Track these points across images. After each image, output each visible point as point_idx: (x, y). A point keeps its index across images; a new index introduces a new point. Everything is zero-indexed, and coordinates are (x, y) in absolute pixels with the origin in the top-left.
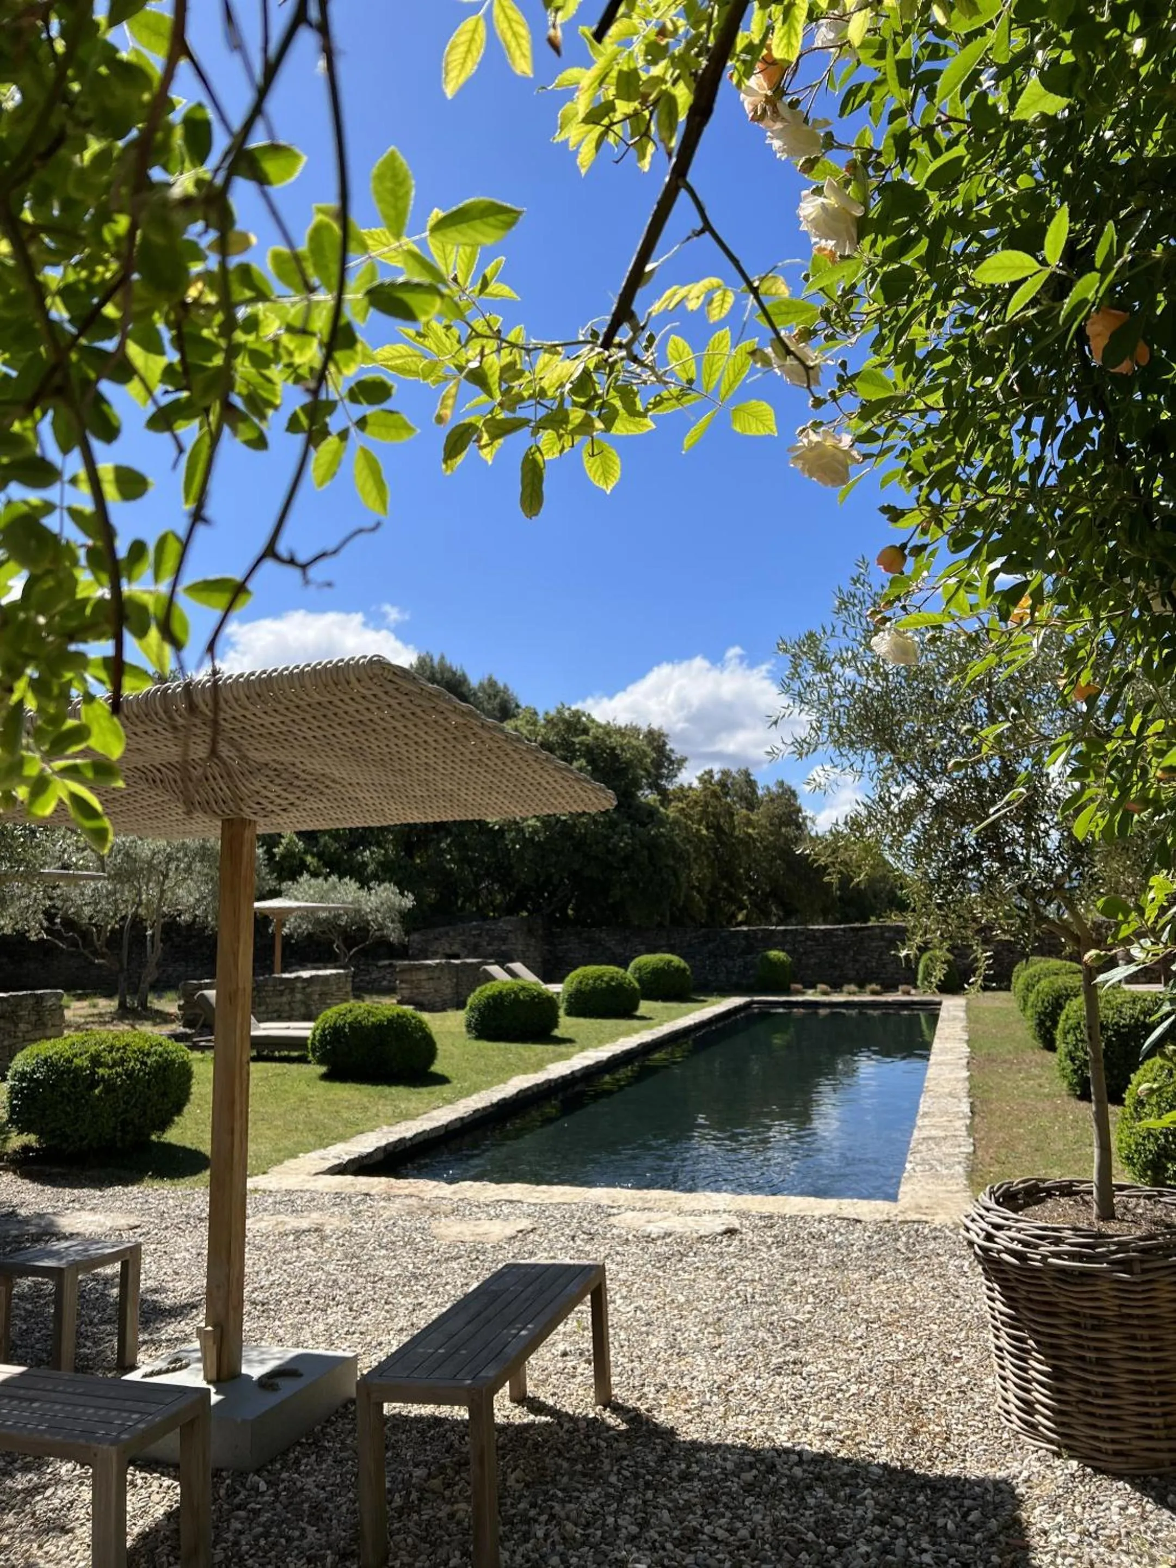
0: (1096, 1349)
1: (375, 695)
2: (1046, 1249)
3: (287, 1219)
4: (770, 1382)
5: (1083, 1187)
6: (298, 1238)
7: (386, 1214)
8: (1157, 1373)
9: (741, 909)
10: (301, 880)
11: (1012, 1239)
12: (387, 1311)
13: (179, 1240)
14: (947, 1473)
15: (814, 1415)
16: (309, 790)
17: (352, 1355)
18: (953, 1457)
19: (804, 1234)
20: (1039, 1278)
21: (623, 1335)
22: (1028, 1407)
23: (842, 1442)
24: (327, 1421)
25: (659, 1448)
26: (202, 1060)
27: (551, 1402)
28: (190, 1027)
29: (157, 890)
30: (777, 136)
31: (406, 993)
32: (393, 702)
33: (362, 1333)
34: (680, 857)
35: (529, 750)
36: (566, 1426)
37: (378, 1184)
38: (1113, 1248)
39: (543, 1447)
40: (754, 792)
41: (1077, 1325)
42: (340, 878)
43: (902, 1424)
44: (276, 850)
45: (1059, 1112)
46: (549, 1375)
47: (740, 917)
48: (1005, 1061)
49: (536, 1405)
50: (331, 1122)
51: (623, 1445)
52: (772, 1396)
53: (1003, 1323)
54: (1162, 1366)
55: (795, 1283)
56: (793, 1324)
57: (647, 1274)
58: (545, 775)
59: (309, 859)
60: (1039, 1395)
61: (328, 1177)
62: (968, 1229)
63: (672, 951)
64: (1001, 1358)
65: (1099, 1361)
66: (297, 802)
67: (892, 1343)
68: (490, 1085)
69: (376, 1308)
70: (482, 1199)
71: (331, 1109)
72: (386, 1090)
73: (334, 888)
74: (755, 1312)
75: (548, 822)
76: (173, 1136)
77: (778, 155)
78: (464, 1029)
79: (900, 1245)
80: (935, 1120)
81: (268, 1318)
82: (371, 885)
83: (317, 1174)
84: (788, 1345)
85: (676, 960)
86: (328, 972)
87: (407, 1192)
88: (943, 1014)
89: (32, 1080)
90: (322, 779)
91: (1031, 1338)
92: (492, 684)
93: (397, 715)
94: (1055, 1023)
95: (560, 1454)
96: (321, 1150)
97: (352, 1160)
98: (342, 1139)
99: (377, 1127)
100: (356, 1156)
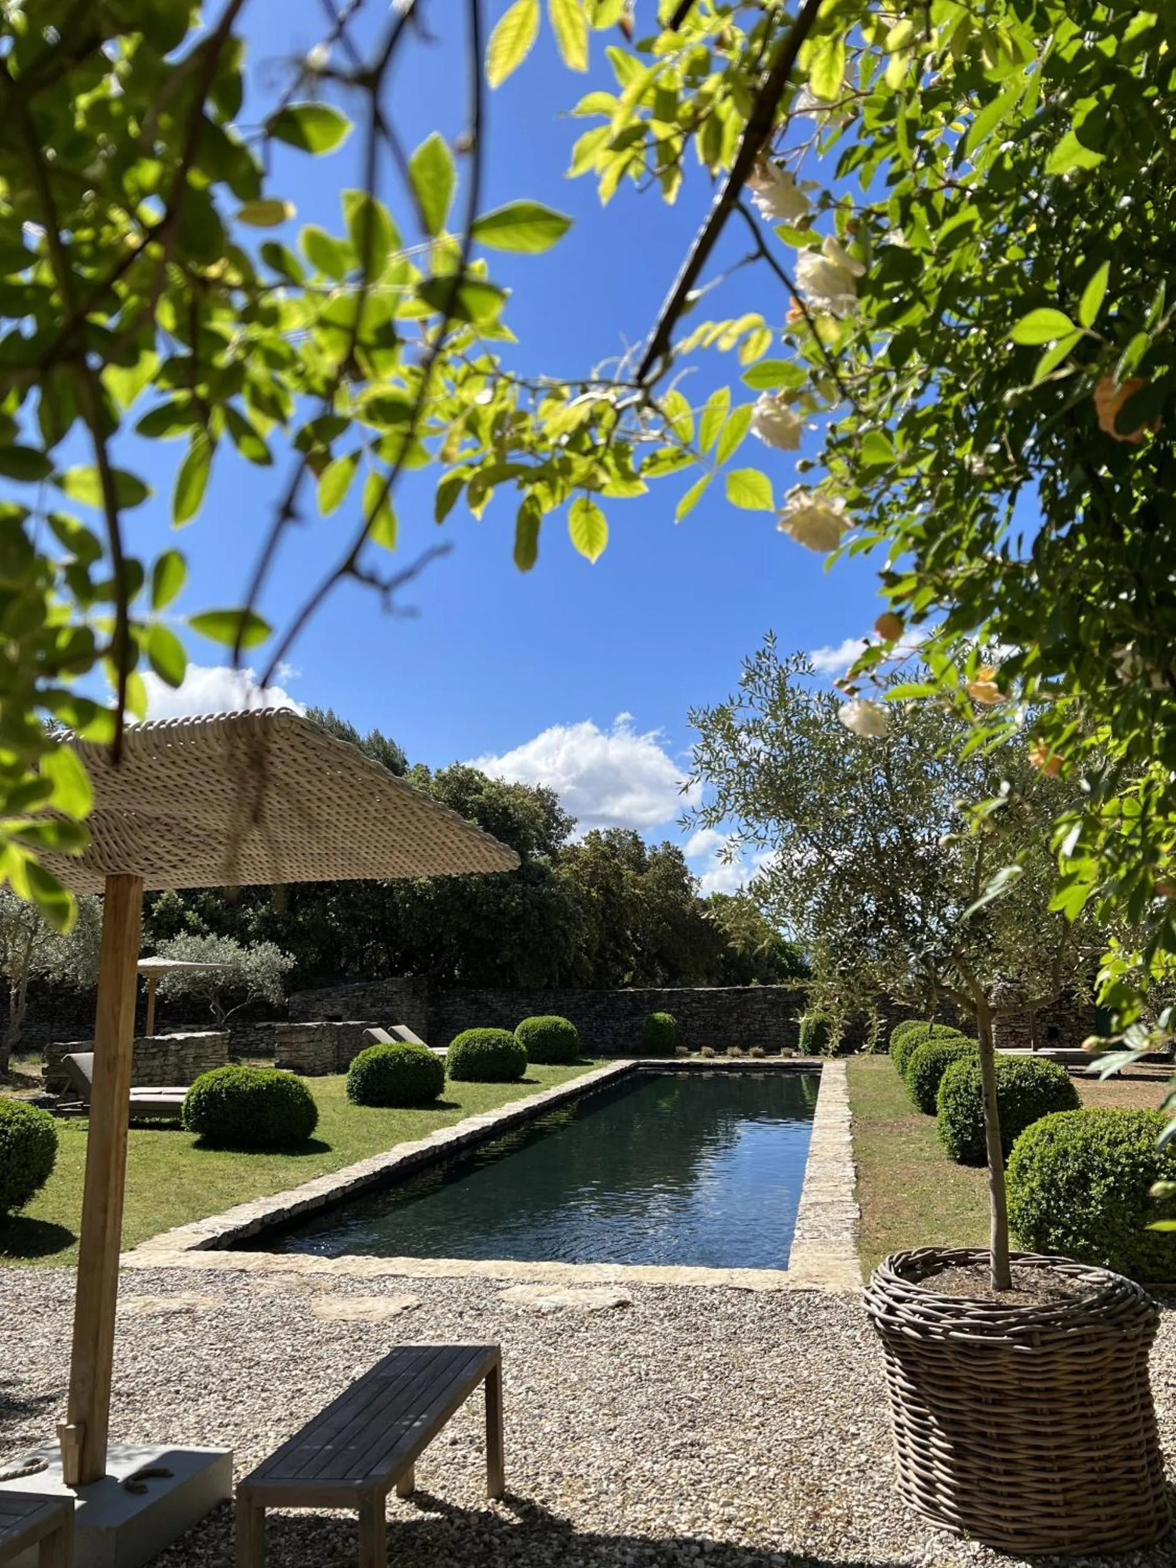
0: (998, 1425)
1: (280, 749)
2: (948, 1321)
3: (156, 1300)
4: (668, 1466)
5: (978, 1256)
6: (167, 1320)
7: (264, 1292)
8: (1057, 1448)
9: (628, 969)
10: (178, 938)
11: (914, 1312)
12: (264, 1400)
13: (37, 1325)
14: (850, 1560)
15: (714, 1501)
16: (202, 847)
17: (227, 1450)
18: (856, 1541)
19: (695, 1305)
20: (940, 1352)
21: (515, 1419)
22: (929, 1486)
23: (744, 1529)
24: (199, 1525)
25: (555, 1542)
26: (66, 1127)
27: (440, 1496)
28: (53, 1092)
29: (24, 947)
30: (764, 195)
31: (285, 1056)
32: (299, 757)
33: (236, 1425)
34: (570, 918)
35: (437, 809)
36: (457, 1522)
37: (254, 1260)
38: (1013, 1320)
39: (432, 1546)
40: (641, 854)
41: (977, 1400)
42: (219, 936)
43: (803, 1508)
44: (153, 906)
45: (941, 1177)
46: (438, 1466)
47: (626, 979)
48: (885, 1125)
49: (425, 1500)
50: (205, 1193)
51: (517, 1541)
52: (670, 1481)
53: (904, 1399)
54: (1063, 1441)
55: (689, 1358)
56: (689, 1403)
57: (538, 1352)
58: (451, 835)
59: (189, 914)
60: (940, 1473)
61: (202, 1253)
62: (868, 1302)
63: (558, 1013)
64: (902, 1436)
65: (1001, 1438)
66: (188, 859)
67: (789, 1421)
68: (373, 1152)
69: (251, 1396)
70: (365, 1275)
71: (204, 1179)
72: (264, 1158)
73: (212, 946)
74: (650, 1390)
75: (438, 882)
76: (32, 1210)
77: (764, 215)
78: (346, 1094)
79: (791, 1315)
80: (822, 1184)
81: (134, 1410)
82: (252, 944)
83: (189, 1249)
84: (685, 1426)
85: (563, 1021)
86: (203, 1034)
87: (286, 1267)
88: (824, 1077)
90: (215, 835)
91: (932, 1414)
92: (379, 739)
93: (301, 770)
94: (935, 1087)
95: (451, 1554)
96: (194, 1224)
97: (227, 1234)
98: (216, 1211)
99: (254, 1198)
100: (231, 1229)
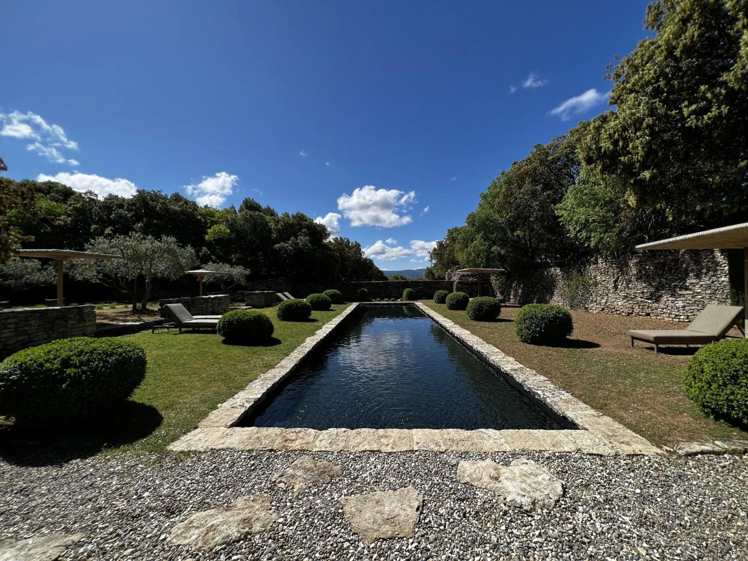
10: (209, 263)
26: (167, 333)
28: (163, 317)
37: (275, 436)
42: (223, 264)
61: (240, 429)
63: (335, 288)
73: (221, 266)
78: (276, 316)
82: (234, 266)
83: (231, 426)
85: (337, 291)
89: (8, 380)
96: (231, 399)
97: (251, 407)
98: (241, 387)
99: (258, 375)
100: (252, 403)
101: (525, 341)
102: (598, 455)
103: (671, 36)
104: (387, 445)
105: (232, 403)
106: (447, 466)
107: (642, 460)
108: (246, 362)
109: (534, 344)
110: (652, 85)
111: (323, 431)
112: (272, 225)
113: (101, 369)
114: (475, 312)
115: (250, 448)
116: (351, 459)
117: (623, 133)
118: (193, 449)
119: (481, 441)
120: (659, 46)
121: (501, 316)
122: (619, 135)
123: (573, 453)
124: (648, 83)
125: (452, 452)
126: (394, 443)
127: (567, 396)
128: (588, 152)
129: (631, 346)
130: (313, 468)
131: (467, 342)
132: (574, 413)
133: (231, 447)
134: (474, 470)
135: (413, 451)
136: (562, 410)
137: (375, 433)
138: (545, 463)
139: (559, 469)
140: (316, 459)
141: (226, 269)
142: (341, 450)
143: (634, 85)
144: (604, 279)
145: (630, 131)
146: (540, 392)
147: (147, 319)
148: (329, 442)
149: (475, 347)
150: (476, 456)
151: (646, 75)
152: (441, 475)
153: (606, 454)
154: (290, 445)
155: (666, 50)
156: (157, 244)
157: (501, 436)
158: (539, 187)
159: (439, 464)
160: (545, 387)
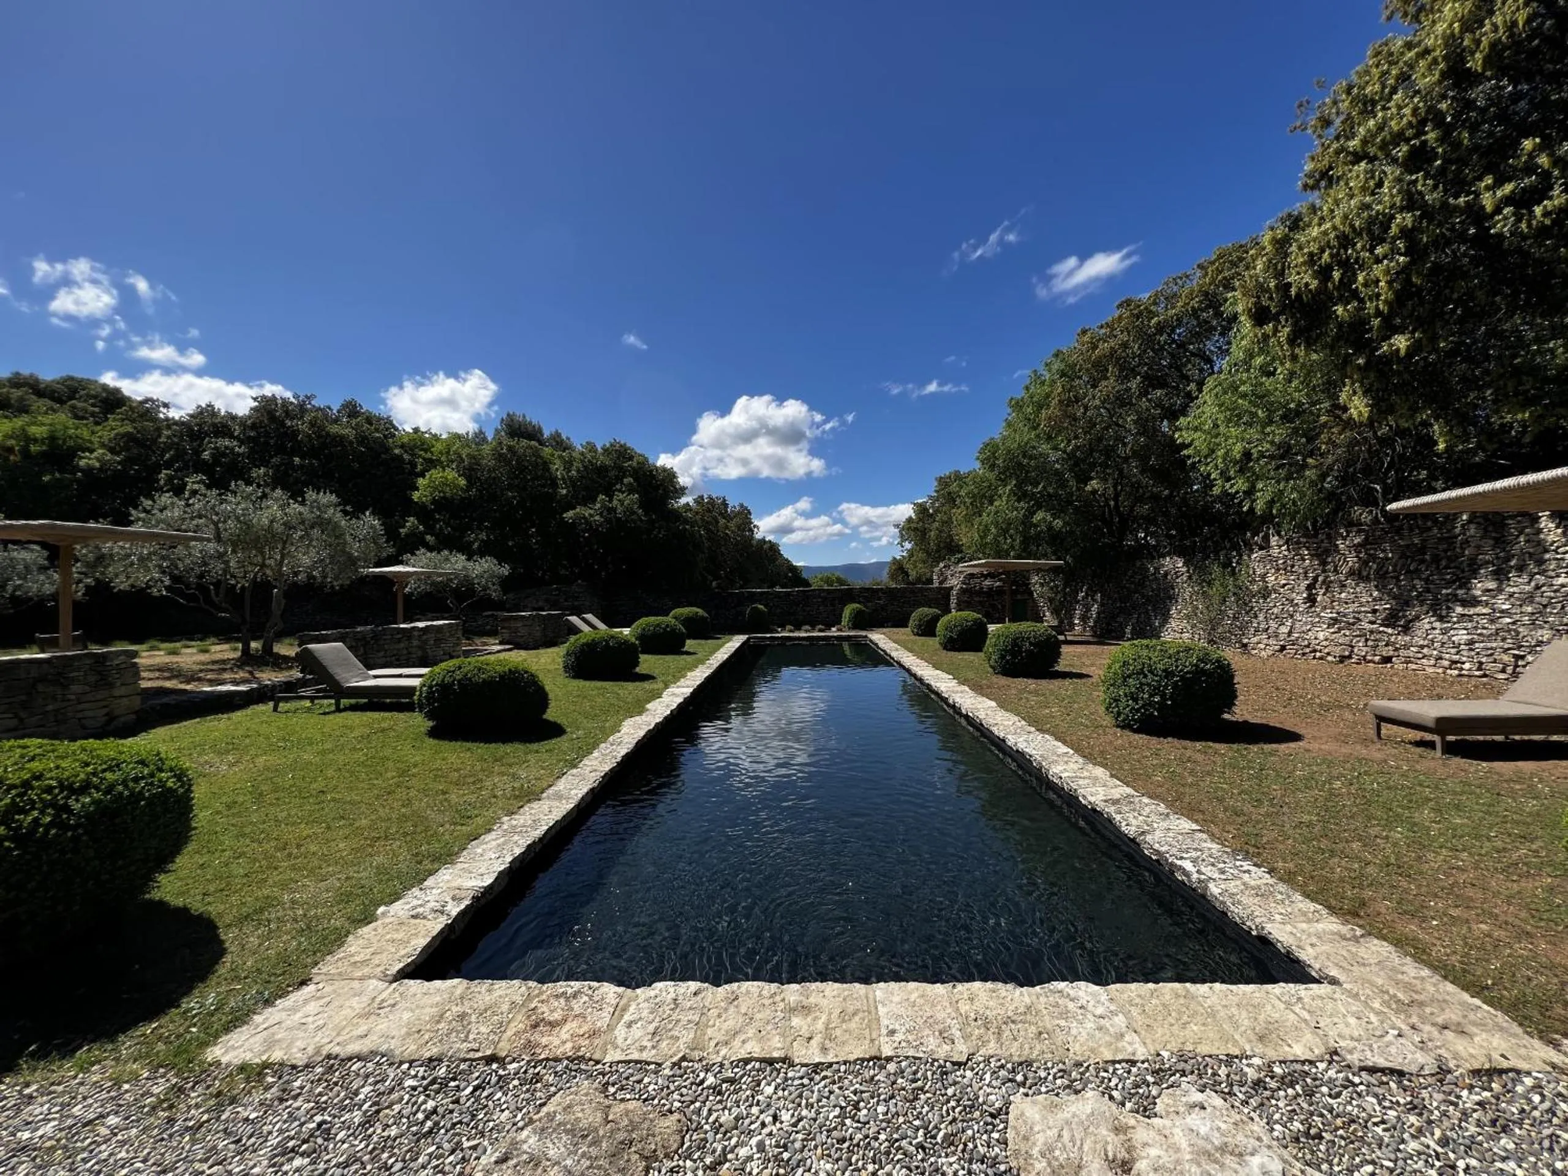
10: (420, 552)
29: (279, 553)
31: (506, 636)
40: (727, 509)
42: (451, 552)
50: (436, 815)
59: (428, 537)
63: (697, 605)
68: (604, 733)
73: (446, 559)
78: (564, 672)
82: (476, 558)
85: (700, 611)
86: (441, 622)
92: (558, 434)
96: (415, 891)
97: (462, 914)
98: (447, 857)
99: (496, 820)
100: (467, 902)
101: (1125, 726)
102: (1392, 1071)
103: (1456, 25)
104: (810, 1038)
105: (416, 902)
106: (977, 1114)
107: (1519, 1089)
108: (474, 783)
109: (1147, 734)
110: (1408, 140)
111: (639, 991)
112: (557, 468)
113: (47, 832)
114: (1003, 657)
115: (434, 1051)
116: (709, 1088)
117: (1342, 251)
118: (277, 1055)
119: (1063, 1023)
120: (1427, 51)
121: (1062, 666)
122: (1331, 256)
123: (1322, 1066)
124: (1399, 138)
125: (987, 1060)
126: (828, 1034)
127: (1258, 876)
128: (1258, 297)
129: (1376, 739)
130: (596, 1130)
131: (992, 728)
132: (1289, 928)
133: (383, 1048)
134: (1055, 1131)
135: (879, 1059)
136: (1258, 920)
137: (778, 998)
138: (1253, 1102)
139: (1297, 1125)
140: (612, 1090)
141: (456, 564)
142: (684, 1058)
143: (1365, 142)
144: (1284, 582)
145: (1359, 245)
146: (1188, 865)
147: (269, 677)
148: (651, 1028)
149: (1011, 740)
150: (1055, 1078)
151: (1391, 119)
152: (963, 1151)
153: (1414, 1069)
154: (544, 1041)
155: (1445, 58)
156: (295, 507)
157: (1113, 1008)
158: (1134, 384)
159: (954, 1108)
160: (1195, 849)
